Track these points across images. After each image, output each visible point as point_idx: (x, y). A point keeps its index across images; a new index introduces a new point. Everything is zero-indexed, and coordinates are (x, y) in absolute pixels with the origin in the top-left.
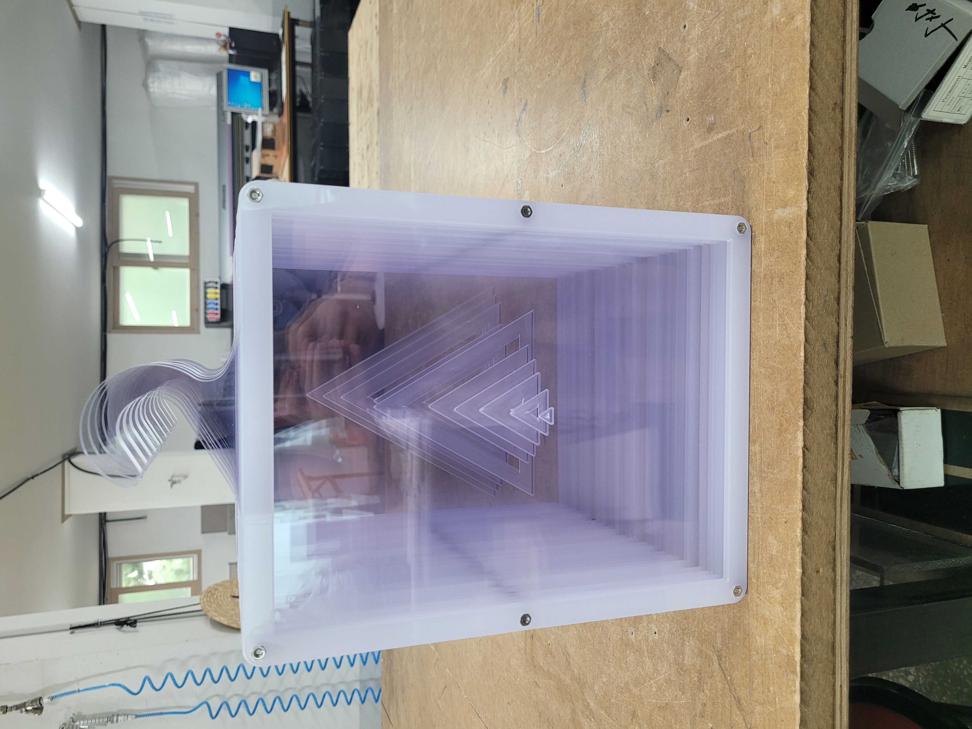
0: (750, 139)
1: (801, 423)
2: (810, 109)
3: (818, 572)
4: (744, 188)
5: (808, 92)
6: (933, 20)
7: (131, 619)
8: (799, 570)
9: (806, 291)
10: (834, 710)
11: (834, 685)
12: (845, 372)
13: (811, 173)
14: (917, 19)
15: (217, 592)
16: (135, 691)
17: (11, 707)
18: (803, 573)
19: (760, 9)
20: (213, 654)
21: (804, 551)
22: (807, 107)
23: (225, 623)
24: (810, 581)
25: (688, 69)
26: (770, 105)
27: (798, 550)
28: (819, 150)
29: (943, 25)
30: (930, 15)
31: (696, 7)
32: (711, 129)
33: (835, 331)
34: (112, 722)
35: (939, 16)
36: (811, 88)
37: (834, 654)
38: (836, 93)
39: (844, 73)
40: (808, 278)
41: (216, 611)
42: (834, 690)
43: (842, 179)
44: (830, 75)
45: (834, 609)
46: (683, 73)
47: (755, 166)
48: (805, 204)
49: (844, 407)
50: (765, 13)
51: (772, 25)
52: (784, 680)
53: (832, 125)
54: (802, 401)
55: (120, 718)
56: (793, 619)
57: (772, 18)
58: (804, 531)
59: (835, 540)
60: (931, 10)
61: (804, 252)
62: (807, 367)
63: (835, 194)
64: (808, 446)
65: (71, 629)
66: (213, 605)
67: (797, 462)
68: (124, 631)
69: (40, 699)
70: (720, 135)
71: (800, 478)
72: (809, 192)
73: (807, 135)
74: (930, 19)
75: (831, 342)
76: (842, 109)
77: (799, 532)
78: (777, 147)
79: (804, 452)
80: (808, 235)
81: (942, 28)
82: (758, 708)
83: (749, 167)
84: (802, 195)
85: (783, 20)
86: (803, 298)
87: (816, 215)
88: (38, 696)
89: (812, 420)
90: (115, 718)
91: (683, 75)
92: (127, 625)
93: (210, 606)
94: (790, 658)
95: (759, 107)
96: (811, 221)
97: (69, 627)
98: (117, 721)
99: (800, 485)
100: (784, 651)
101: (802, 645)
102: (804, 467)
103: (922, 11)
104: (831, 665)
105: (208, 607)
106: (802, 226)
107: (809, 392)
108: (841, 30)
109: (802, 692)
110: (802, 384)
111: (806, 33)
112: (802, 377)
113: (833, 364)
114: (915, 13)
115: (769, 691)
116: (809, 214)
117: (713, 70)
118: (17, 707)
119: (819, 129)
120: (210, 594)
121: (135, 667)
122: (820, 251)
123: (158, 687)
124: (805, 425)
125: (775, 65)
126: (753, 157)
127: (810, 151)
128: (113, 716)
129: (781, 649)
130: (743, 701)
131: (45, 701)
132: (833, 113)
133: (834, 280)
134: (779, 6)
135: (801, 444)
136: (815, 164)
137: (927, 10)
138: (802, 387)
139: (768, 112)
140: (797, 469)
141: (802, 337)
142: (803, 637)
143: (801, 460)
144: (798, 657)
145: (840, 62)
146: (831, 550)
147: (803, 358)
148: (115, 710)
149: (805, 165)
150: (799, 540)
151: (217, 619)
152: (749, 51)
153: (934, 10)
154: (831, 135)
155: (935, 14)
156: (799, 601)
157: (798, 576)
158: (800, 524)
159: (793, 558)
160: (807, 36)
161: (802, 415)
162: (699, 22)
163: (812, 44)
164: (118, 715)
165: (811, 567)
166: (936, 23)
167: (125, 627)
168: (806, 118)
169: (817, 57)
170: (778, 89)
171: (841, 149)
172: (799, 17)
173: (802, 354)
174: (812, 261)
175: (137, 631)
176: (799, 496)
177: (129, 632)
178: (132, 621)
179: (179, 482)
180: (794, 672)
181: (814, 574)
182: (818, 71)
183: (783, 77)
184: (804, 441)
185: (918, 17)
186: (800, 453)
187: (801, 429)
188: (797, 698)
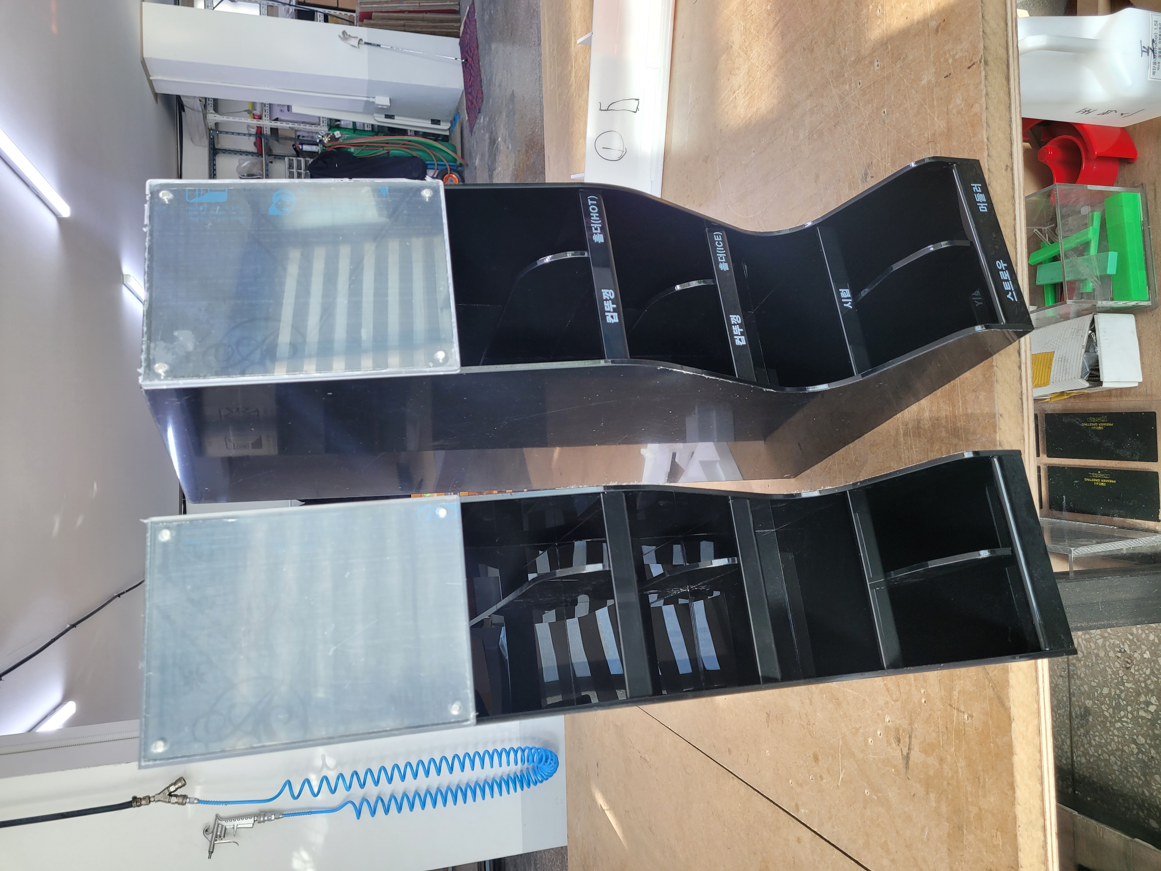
39: (1012, 144)
43: (1015, 219)
98: (264, 821)
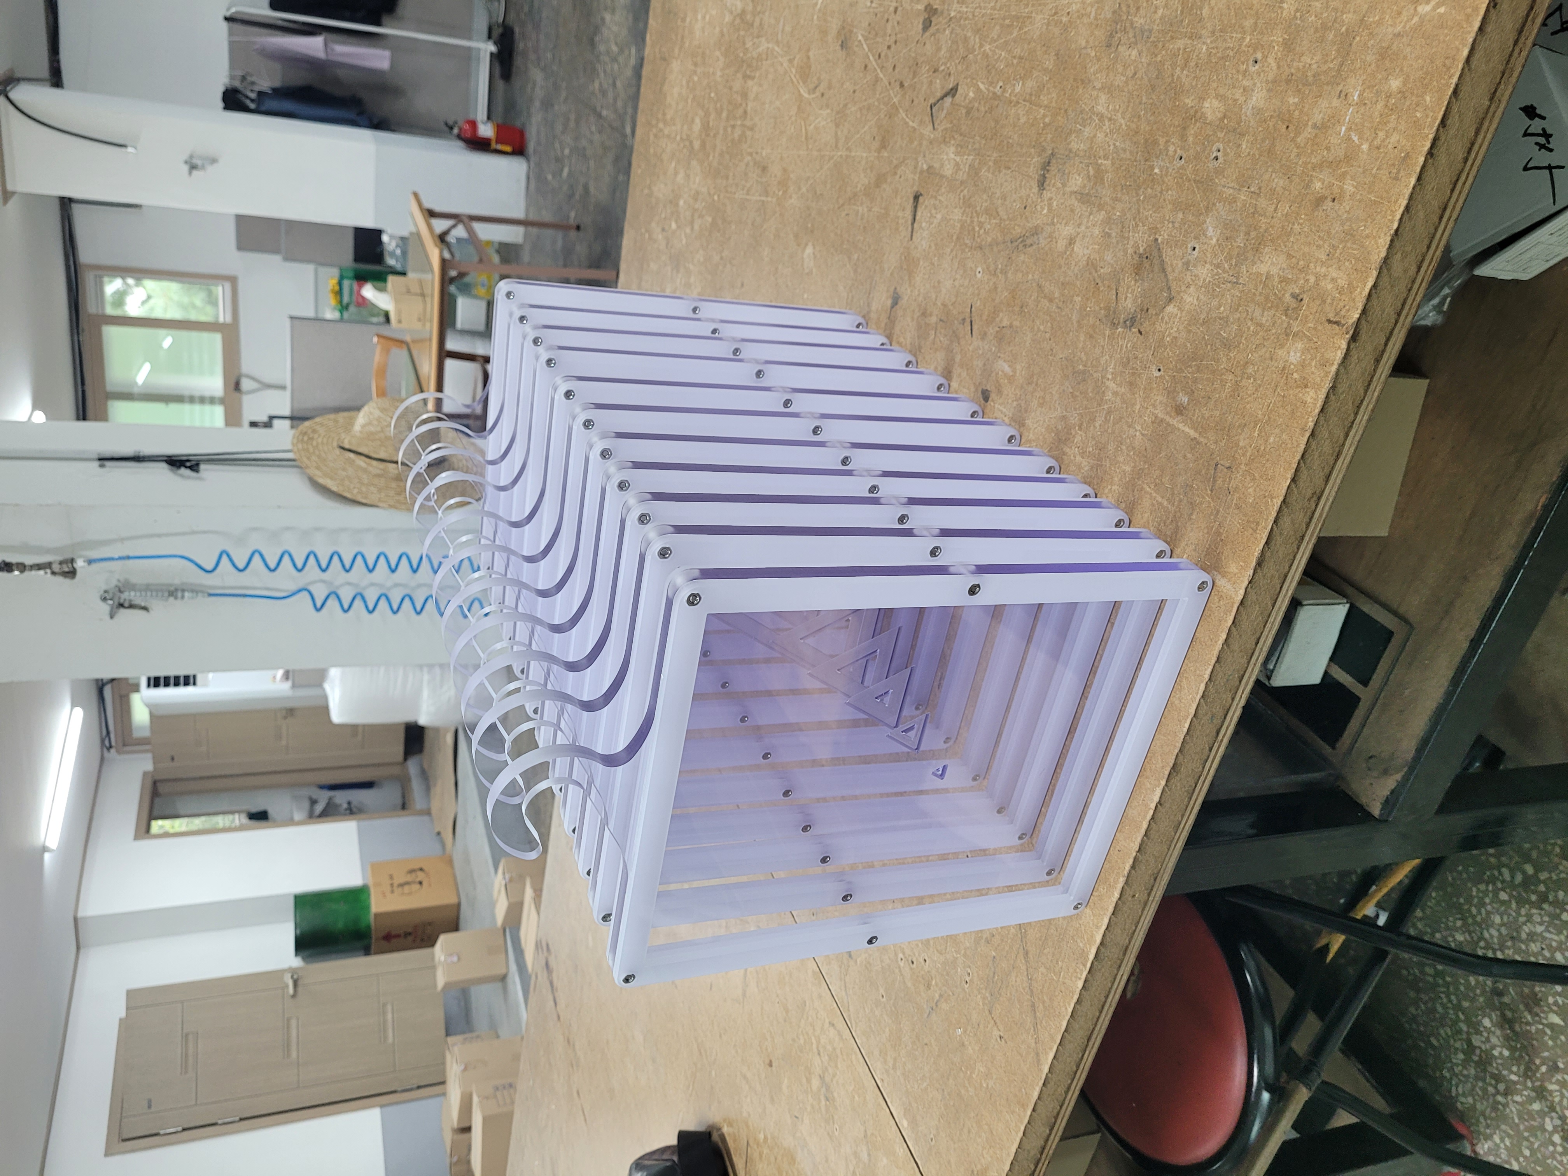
0: (1215, 469)
1: (1163, 783)
2: (1284, 501)
3: (1134, 896)
4: (1192, 514)
5: (1288, 484)
6: (1543, 150)
7: (191, 458)
8: (1117, 895)
9: (1212, 673)
10: (1109, 992)
11: (1117, 975)
12: (1223, 737)
13: (1259, 564)
14: (1526, 134)
15: (316, 436)
16: (209, 568)
17: (31, 566)
18: (1119, 899)
19: (1280, 334)
20: (317, 529)
21: (1126, 883)
22: (1281, 499)
23: (334, 489)
24: (1124, 903)
25: (1180, 309)
26: (1248, 454)
27: (1122, 880)
28: (1278, 540)
29: (1550, 168)
30: (1542, 140)
31: (1215, 240)
32: (1179, 410)
33: (1228, 705)
34: (176, 598)
35: (1551, 150)
36: (1293, 480)
37: (1124, 954)
38: (1320, 482)
40: (1218, 660)
41: (318, 468)
42: (1115, 979)
44: (1319, 465)
45: (1138, 922)
46: (1172, 306)
47: (1210, 503)
48: (1242, 592)
49: (1211, 767)
50: (1282, 346)
51: (1284, 368)
52: (1074, 965)
53: (1302, 515)
54: (1171, 765)
55: (187, 594)
56: (1098, 927)
57: (1287, 361)
58: (1133, 867)
59: (1158, 873)
60: (1549, 132)
61: (1224, 636)
62: (1188, 738)
63: (1277, 582)
64: (1162, 802)
65: (100, 459)
66: (314, 458)
67: (1147, 813)
68: (182, 476)
69: (72, 561)
70: (1187, 430)
71: (1145, 825)
72: (1250, 582)
73: (1270, 527)
74: (1542, 147)
75: (1221, 714)
76: (1319, 498)
77: (1128, 868)
78: (1238, 507)
79: (1156, 806)
80: (1233, 622)
81: (1547, 172)
82: (1043, 970)
83: (1203, 497)
84: (1242, 581)
85: (1295, 375)
86: (1207, 677)
87: (1249, 603)
88: (68, 556)
89: (1175, 780)
90: (179, 594)
91: (1170, 309)
92: (186, 467)
93: (309, 458)
94: (1083, 954)
95: (1237, 445)
96: (1241, 609)
97: (96, 457)
98: (183, 597)
99: (1143, 831)
100: (1081, 945)
101: (1098, 949)
102: (1153, 818)
103: (1537, 125)
104: (1119, 962)
105: (305, 460)
106: (1231, 611)
107: (1181, 757)
108: (1352, 415)
109: (1085, 981)
110: (1177, 751)
111: (1311, 419)
112: (1179, 745)
113: (1214, 733)
114: (1528, 121)
115: (1057, 963)
116: (1242, 603)
117: (1206, 345)
118: (39, 567)
119: (1286, 522)
120: (306, 438)
121: (205, 532)
122: (1241, 636)
123: (241, 566)
124: (1166, 785)
125: (1269, 418)
126: (1212, 491)
127: (1267, 543)
128: (176, 590)
129: (1079, 941)
130: (1030, 955)
131: (80, 564)
132: (1307, 504)
133: (1245, 660)
134: (1299, 355)
135: (1156, 799)
136: (1268, 554)
137: (1544, 129)
138: (1175, 754)
139: (1244, 460)
140: (1145, 817)
141: (1193, 711)
142: (1102, 943)
143: (1151, 812)
144: (1091, 957)
145: (1337, 450)
146: (1152, 879)
147: (1185, 730)
148: (177, 581)
149: (1256, 554)
150: (1126, 873)
151: (321, 481)
152: (1250, 370)
153: (1551, 136)
154: (1296, 526)
155: (1549, 143)
156: (1108, 918)
157: (1115, 900)
158: (1131, 861)
159: (1116, 882)
160: (1311, 425)
161: (1166, 776)
162: (1211, 263)
163: (1313, 434)
164: (183, 591)
165: (1129, 892)
166: (1543, 158)
167: (183, 471)
168: (1276, 508)
169: (1314, 446)
170: (1262, 448)
171: (1303, 537)
172: (1312, 393)
173: (1187, 725)
174: (1228, 646)
175: (200, 479)
176: (1139, 840)
177: (189, 478)
178: (193, 463)
179: (203, 167)
180: (1085, 965)
181: (1130, 899)
182: (1308, 461)
183: (1272, 440)
184: (1161, 798)
185: (1529, 131)
186: (1153, 806)
187: (1161, 787)
188: (1080, 984)
